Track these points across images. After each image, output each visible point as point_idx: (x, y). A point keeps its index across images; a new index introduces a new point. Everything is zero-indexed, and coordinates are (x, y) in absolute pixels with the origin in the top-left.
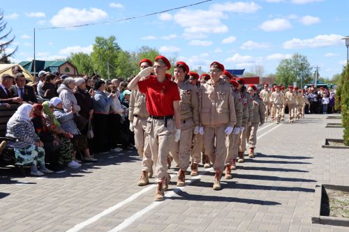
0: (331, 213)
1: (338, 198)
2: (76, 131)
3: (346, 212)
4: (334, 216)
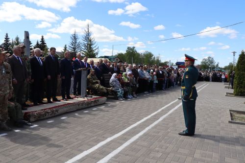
0: (234, 120)
1: (236, 115)
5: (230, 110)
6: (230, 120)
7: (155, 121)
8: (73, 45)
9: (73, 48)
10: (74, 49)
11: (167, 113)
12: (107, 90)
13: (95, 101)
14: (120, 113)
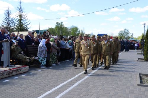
1: (145, 78)
4: (144, 84)
5: (140, 74)
6: (139, 83)
7: (70, 87)
8: (7, 20)
9: (7, 23)
10: (9, 24)
11: (83, 78)
12: (30, 59)
13: (17, 70)
14: (39, 81)
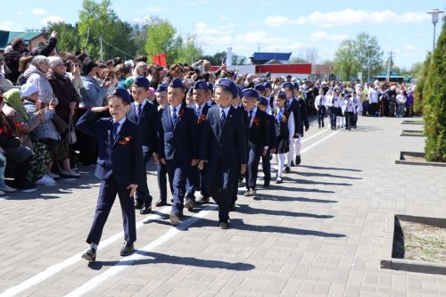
0: (407, 254)
1: (416, 234)
2: (54, 135)
3: (427, 252)
4: (411, 258)
6: (388, 257)
